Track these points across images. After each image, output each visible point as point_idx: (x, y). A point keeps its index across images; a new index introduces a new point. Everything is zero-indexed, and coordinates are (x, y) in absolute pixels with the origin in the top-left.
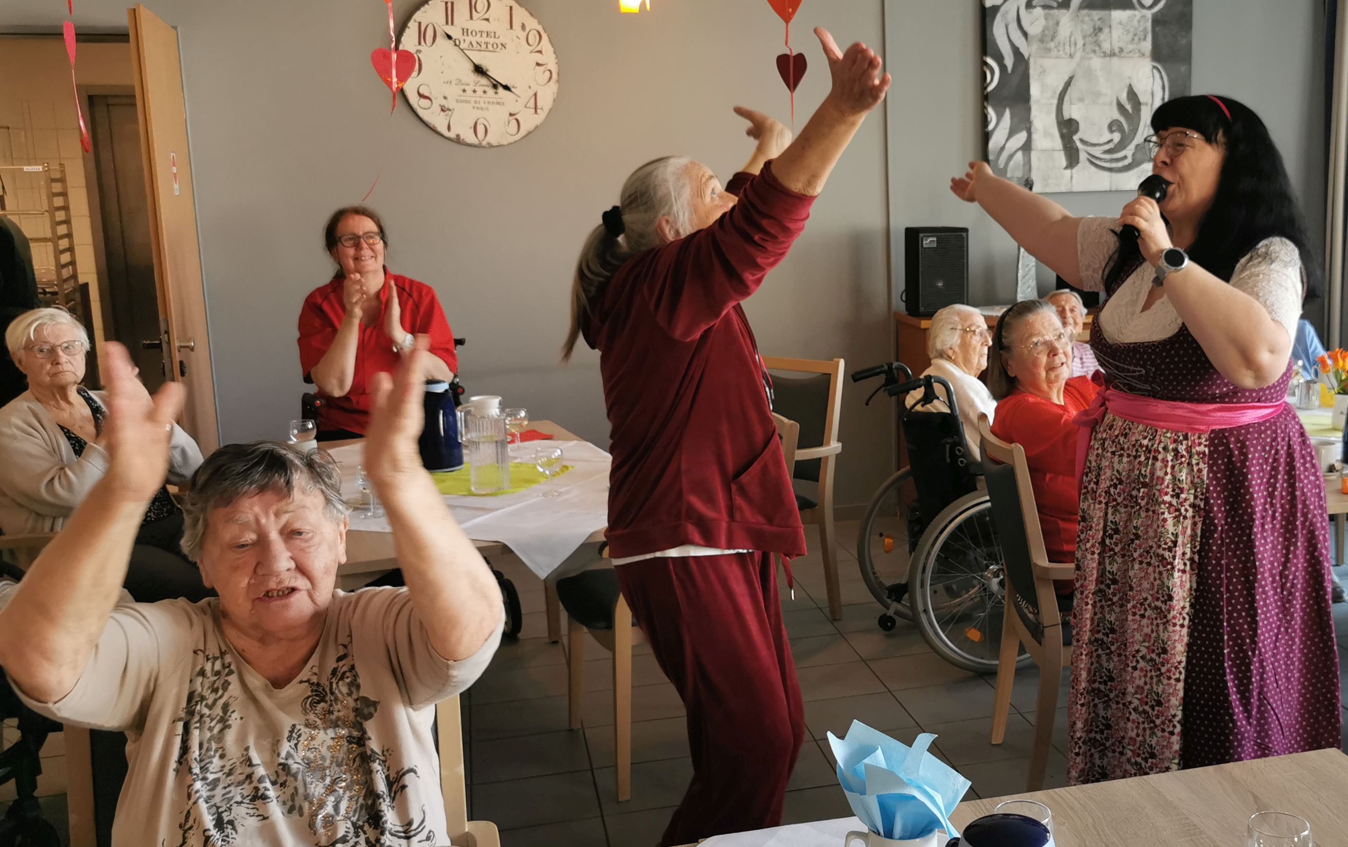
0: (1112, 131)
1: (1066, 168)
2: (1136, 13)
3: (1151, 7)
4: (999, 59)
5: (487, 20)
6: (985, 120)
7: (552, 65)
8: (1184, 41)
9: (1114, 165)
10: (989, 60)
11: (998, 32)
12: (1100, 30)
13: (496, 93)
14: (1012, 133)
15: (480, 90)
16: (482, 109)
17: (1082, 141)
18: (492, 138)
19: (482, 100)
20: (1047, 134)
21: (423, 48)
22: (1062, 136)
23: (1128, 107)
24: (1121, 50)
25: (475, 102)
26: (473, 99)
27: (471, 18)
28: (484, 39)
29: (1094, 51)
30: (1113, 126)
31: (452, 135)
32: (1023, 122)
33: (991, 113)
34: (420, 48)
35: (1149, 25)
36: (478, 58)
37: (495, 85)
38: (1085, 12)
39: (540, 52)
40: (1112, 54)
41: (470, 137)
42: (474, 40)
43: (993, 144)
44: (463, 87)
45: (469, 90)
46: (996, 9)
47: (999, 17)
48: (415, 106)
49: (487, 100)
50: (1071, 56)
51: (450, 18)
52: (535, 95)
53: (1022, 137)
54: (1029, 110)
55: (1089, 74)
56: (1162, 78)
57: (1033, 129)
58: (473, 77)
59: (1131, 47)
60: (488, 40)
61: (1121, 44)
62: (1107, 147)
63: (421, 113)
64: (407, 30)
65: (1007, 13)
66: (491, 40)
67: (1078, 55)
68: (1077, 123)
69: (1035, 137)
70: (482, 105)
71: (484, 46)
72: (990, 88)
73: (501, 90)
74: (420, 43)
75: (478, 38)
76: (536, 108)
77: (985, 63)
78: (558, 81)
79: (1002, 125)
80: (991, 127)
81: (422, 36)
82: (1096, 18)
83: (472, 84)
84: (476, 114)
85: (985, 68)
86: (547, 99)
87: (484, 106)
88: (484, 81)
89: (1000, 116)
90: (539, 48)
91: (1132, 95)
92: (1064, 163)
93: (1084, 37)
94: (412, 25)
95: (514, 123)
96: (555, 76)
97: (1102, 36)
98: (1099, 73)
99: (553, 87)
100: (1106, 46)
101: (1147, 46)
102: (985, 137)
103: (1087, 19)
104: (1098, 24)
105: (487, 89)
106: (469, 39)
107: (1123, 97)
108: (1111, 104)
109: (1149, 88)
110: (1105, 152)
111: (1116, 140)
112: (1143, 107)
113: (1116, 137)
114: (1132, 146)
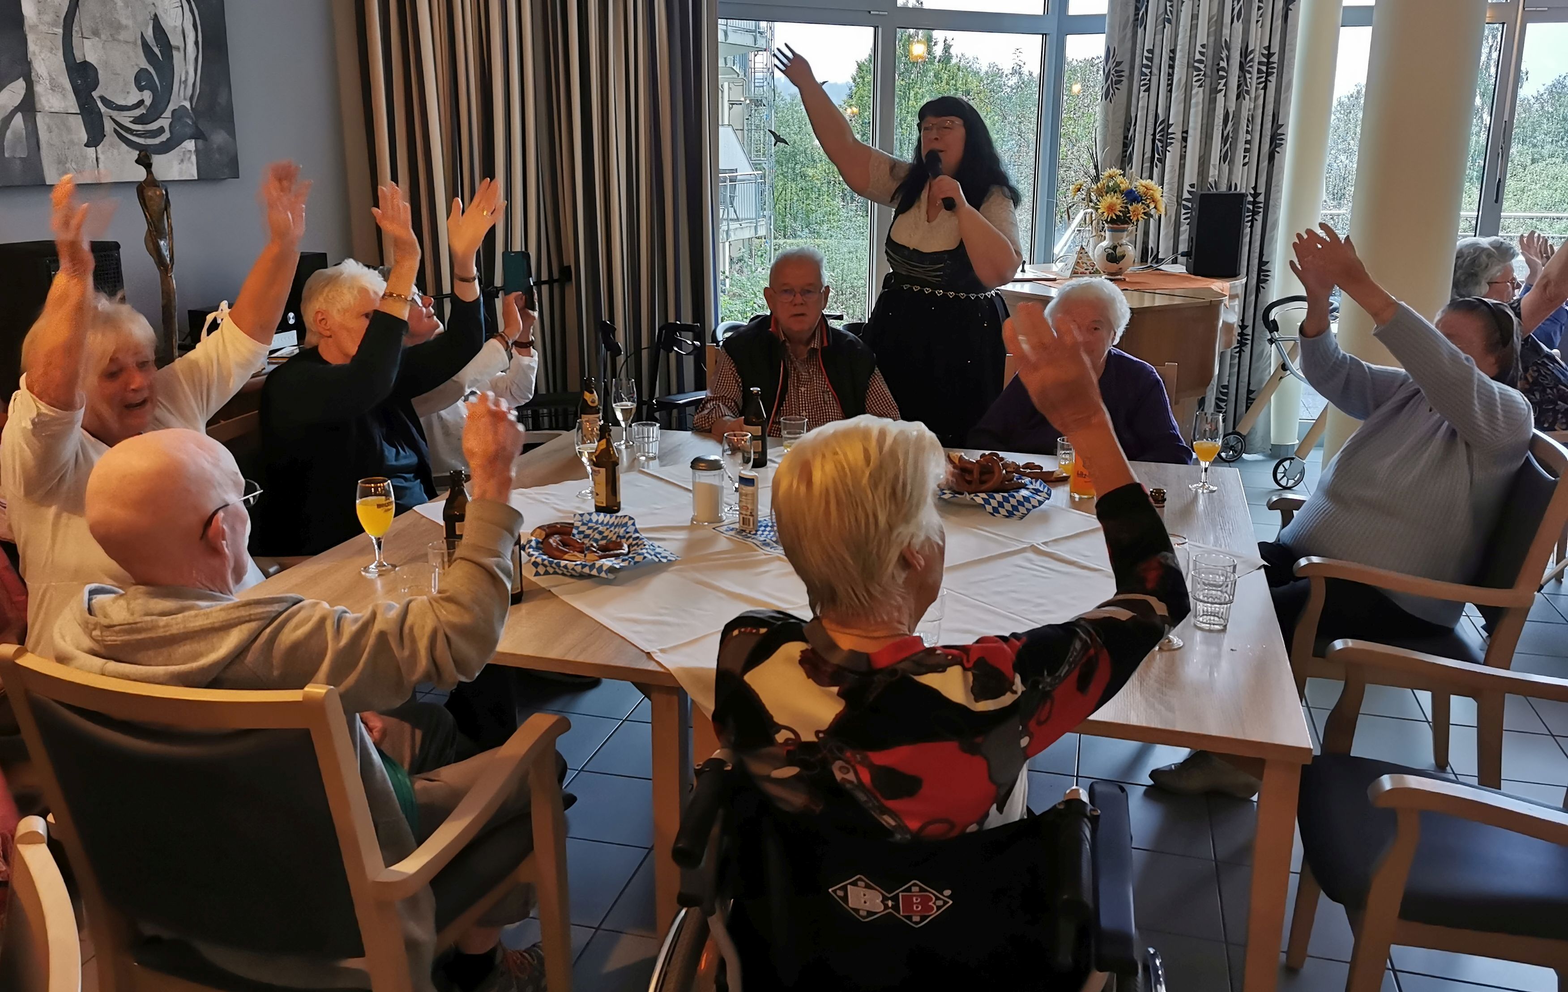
0: (141, 89)
1: (86, 145)
9: (151, 142)
17: (104, 100)
20: (54, 87)
22: (77, 91)
23: (156, 50)
30: (141, 79)
53: (20, 88)
56: (192, 10)
57: (32, 77)
62: (137, 112)
68: (95, 70)
69: (38, 88)
91: (159, 31)
92: (84, 137)
107: (149, 33)
108: (135, 43)
109: (178, 23)
110: (136, 121)
111: (148, 102)
112: (175, 53)
113: (147, 97)
114: (168, 113)
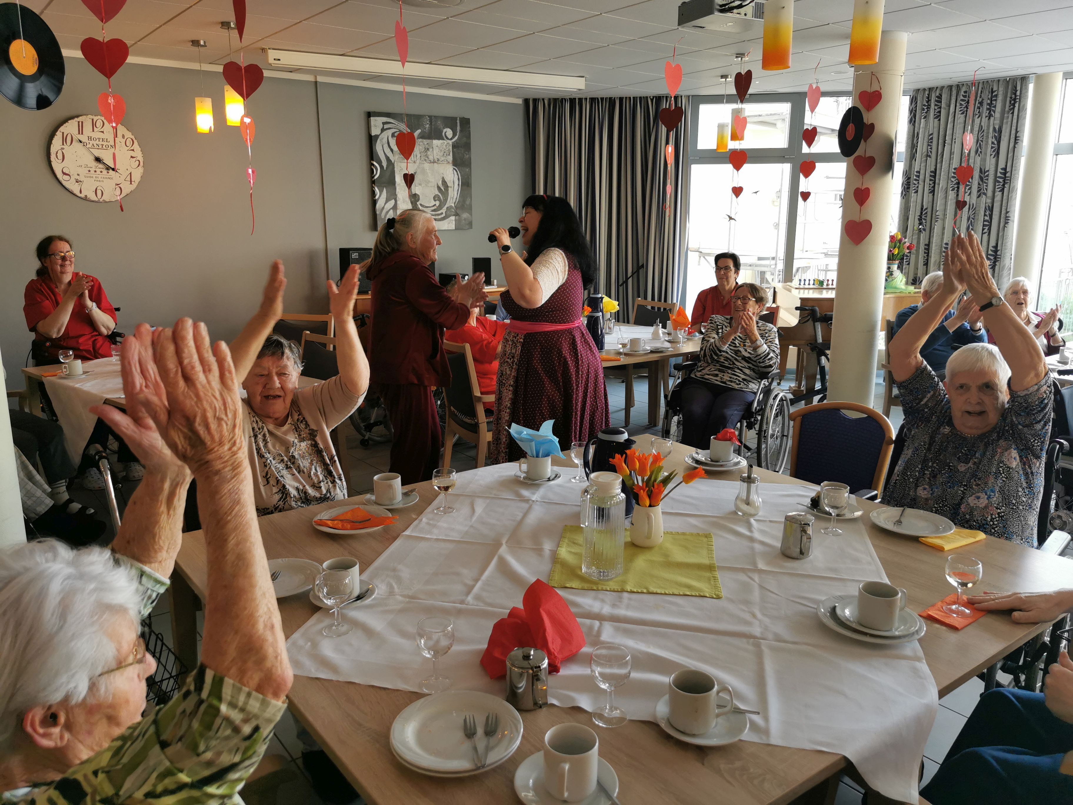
0: (435, 201)
2: (445, 141)
3: (451, 139)
4: (380, 163)
5: (103, 132)
6: (373, 193)
7: (140, 157)
8: (467, 156)
9: (437, 217)
10: (375, 163)
11: (379, 148)
12: (428, 149)
13: (108, 172)
14: (387, 201)
15: (98, 170)
16: (100, 181)
17: (421, 205)
18: (106, 198)
19: (100, 176)
20: (404, 201)
21: (65, 147)
22: (412, 203)
23: (442, 188)
24: (438, 160)
25: (96, 177)
26: (94, 176)
27: (93, 131)
28: (101, 143)
29: (426, 160)
30: (435, 198)
31: (82, 195)
32: (392, 195)
33: (377, 190)
34: (63, 147)
35: (451, 148)
36: (97, 153)
37: (108, 168)
38: (420, 140)
39: (133, 150)
40: (434, 162)
41: (92, 197)
42: (95, 143)
43: (378, 206)
44: (88, 169)
45: (92, 170)
46: (377, 137)
47: (378, 141)
48: (61, 179)
49: (103, 176)
50: (414, 162)
51: (81, 131)
52: (131, 173)
53: (392, 203)
54: (395, 189)
55: (423, 171)
56: (458, 174)
57: (397, 199)
58: (94, 164)
59: (443, 159)
60: (103, 143)
61: (438, 157)
62: (433, 208)
63: (64, 183)
64: (56, 137)
65: (383, 139)
66: (105, 143)
67: (418, 162)
68: (419, 196)
69: (398, 202)
70: (100, 179)
71: (100, 147)
72: (376, 177)
73: (111, 171)
74: (63, 144)
75: (97, 142)
76: (131, 181)
77: (373, 165)
78: (143, 166)
79: (382, 196)
80: (377, 197)
81: (64, 140)
82: (426, 143)
83: (94, 167)
84: (98, 184)
85: (372, 167)
86: (137, 177)
87: (101, 180)
88: (101, 166)
89: (381, 192)
90: (132, 148)
91: (444, 182)
93: (420, 153)
94: (59, 134)
95: (118, 189)
96: (142, 164)
97: (429, 153)
98: (428, 171)
99: (141, 170)
100: (431, 158)
101: (450, 158)
102: (374, 202)
103: (421, 143)
104: (427, 146)
105: (102, 170)
106: (91, 142)
107: (440, 183)
108: (434, 187)
109: (452, 179)
110: (433, 211)
111: (437, 205)
112: (449, 189)
113: (437, 203)
114: (445, 208)
